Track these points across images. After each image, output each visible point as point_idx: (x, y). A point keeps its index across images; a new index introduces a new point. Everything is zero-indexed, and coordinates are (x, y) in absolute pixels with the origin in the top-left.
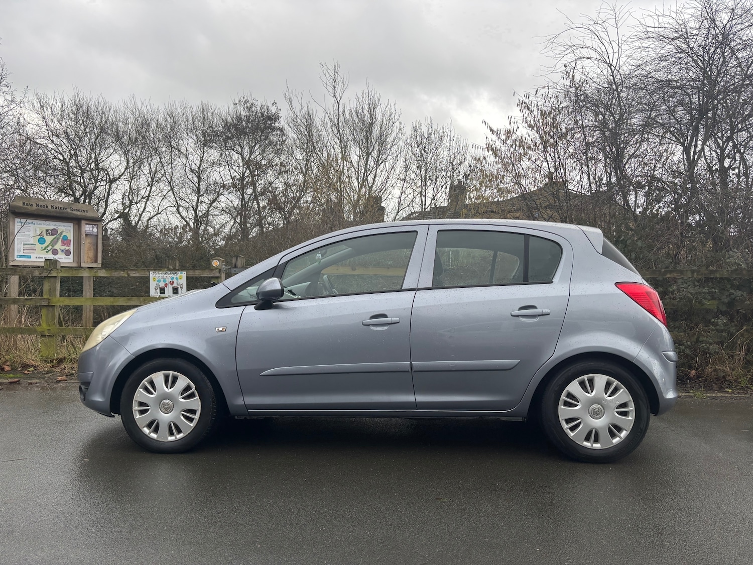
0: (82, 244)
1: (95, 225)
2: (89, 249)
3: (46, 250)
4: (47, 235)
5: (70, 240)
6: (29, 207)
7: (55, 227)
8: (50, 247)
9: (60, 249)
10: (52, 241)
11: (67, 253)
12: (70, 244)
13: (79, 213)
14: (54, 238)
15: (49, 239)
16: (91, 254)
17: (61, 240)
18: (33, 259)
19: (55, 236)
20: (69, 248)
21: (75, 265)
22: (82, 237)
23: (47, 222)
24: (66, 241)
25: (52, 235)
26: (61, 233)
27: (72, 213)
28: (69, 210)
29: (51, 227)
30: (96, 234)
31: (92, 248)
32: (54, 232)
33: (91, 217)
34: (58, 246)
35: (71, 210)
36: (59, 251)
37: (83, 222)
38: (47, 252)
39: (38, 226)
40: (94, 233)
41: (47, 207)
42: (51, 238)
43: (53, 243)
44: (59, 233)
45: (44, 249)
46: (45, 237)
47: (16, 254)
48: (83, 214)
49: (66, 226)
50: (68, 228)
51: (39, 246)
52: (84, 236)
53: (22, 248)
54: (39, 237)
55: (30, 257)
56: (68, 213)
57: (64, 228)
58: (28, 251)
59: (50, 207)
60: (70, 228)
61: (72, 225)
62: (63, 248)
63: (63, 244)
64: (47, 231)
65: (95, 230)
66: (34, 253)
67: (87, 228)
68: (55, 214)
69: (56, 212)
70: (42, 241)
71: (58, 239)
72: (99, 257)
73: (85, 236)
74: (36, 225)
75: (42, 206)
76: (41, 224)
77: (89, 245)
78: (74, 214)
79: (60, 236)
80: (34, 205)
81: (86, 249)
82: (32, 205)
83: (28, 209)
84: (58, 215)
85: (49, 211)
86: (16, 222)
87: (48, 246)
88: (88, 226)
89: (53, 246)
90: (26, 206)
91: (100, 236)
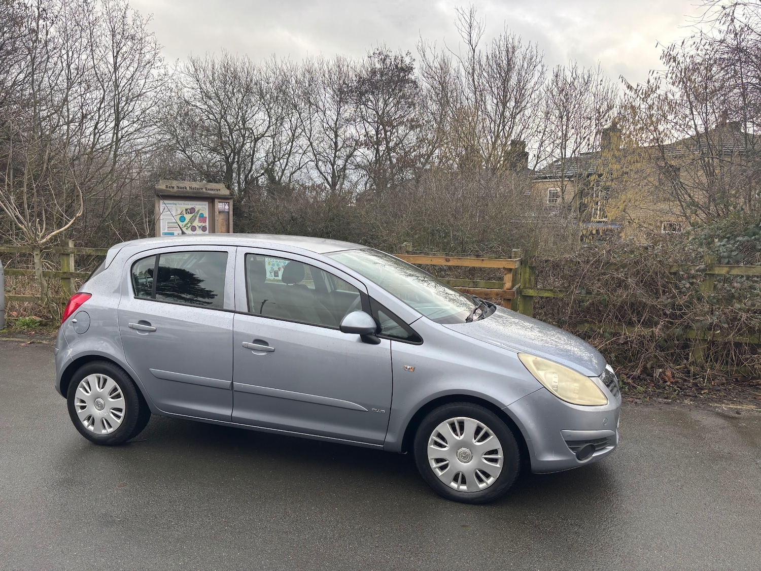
0: (216, 221)
1: (227, 202)
2: (222, 225)
4: (186, 214)
5: (206, 217)
6: (171, 189)
7: (193, 206)
8: (190, 224)
10: (190, 219)
11: (204, 228)
12: (206, 221)
13: (212, 192)
14: (193, 216)
15: (188, 217)
16: (224, 228)
17: (198, 217)
19: (193, 214)
22: (216, 214)
23: (186, 202)
24: (203, 220)
25: (191, 213)
26: (198, 211)
27: (206, 193)
28: (204, 190)
29: (190, 207)
30: (228, 211)
31: (225, 224)
32: (192, 211)
33: (223, 195)
34: (196, 223)
35: (206, 189)
36: (197, 227)
37: (216, 201)
38: (187, 229)
39: (179, 206)
40: (226, 210)
41: (186, 188)
42: (191, 216)
43: (192, 220)
44: (196, 211)
46: (185, 216)
47: (162, 232)
48: (217, 193)
49: (202, 205)
50: (204, 206)
51: (180, 224)
53: (167, 226)
54: (180, 216)
55: (174, 233)
56: (203, 193)
57: (200, 206)
58: (171, 229)
59: (188, 188)
60: (205, 206)
61: (207, 203)
62: (200, 224)
63: (200, 221)
64: (186, 210)
65: (227, 207)
66: (176, 230)
67: (220, 206)
68: (192, 195)
69: (194, 193)
70: (182, 219)
71: (196, 217)
73: (218, 213)
74: (177, 205)
75: (181, 188)
76: (182, 204)
77: (222, 221)
78: (209, 194)
79: (198, 214)
80: (176, 188)
81: (220, 225)
82: (173, 188)
83: (170, 191)
84: (195, 195)
85: (188, 192)
86: (161, 203)
87: (187, 224)
88: (221, 204)
89: (191, 223)
90: (169, 189)
91: (231, 213)
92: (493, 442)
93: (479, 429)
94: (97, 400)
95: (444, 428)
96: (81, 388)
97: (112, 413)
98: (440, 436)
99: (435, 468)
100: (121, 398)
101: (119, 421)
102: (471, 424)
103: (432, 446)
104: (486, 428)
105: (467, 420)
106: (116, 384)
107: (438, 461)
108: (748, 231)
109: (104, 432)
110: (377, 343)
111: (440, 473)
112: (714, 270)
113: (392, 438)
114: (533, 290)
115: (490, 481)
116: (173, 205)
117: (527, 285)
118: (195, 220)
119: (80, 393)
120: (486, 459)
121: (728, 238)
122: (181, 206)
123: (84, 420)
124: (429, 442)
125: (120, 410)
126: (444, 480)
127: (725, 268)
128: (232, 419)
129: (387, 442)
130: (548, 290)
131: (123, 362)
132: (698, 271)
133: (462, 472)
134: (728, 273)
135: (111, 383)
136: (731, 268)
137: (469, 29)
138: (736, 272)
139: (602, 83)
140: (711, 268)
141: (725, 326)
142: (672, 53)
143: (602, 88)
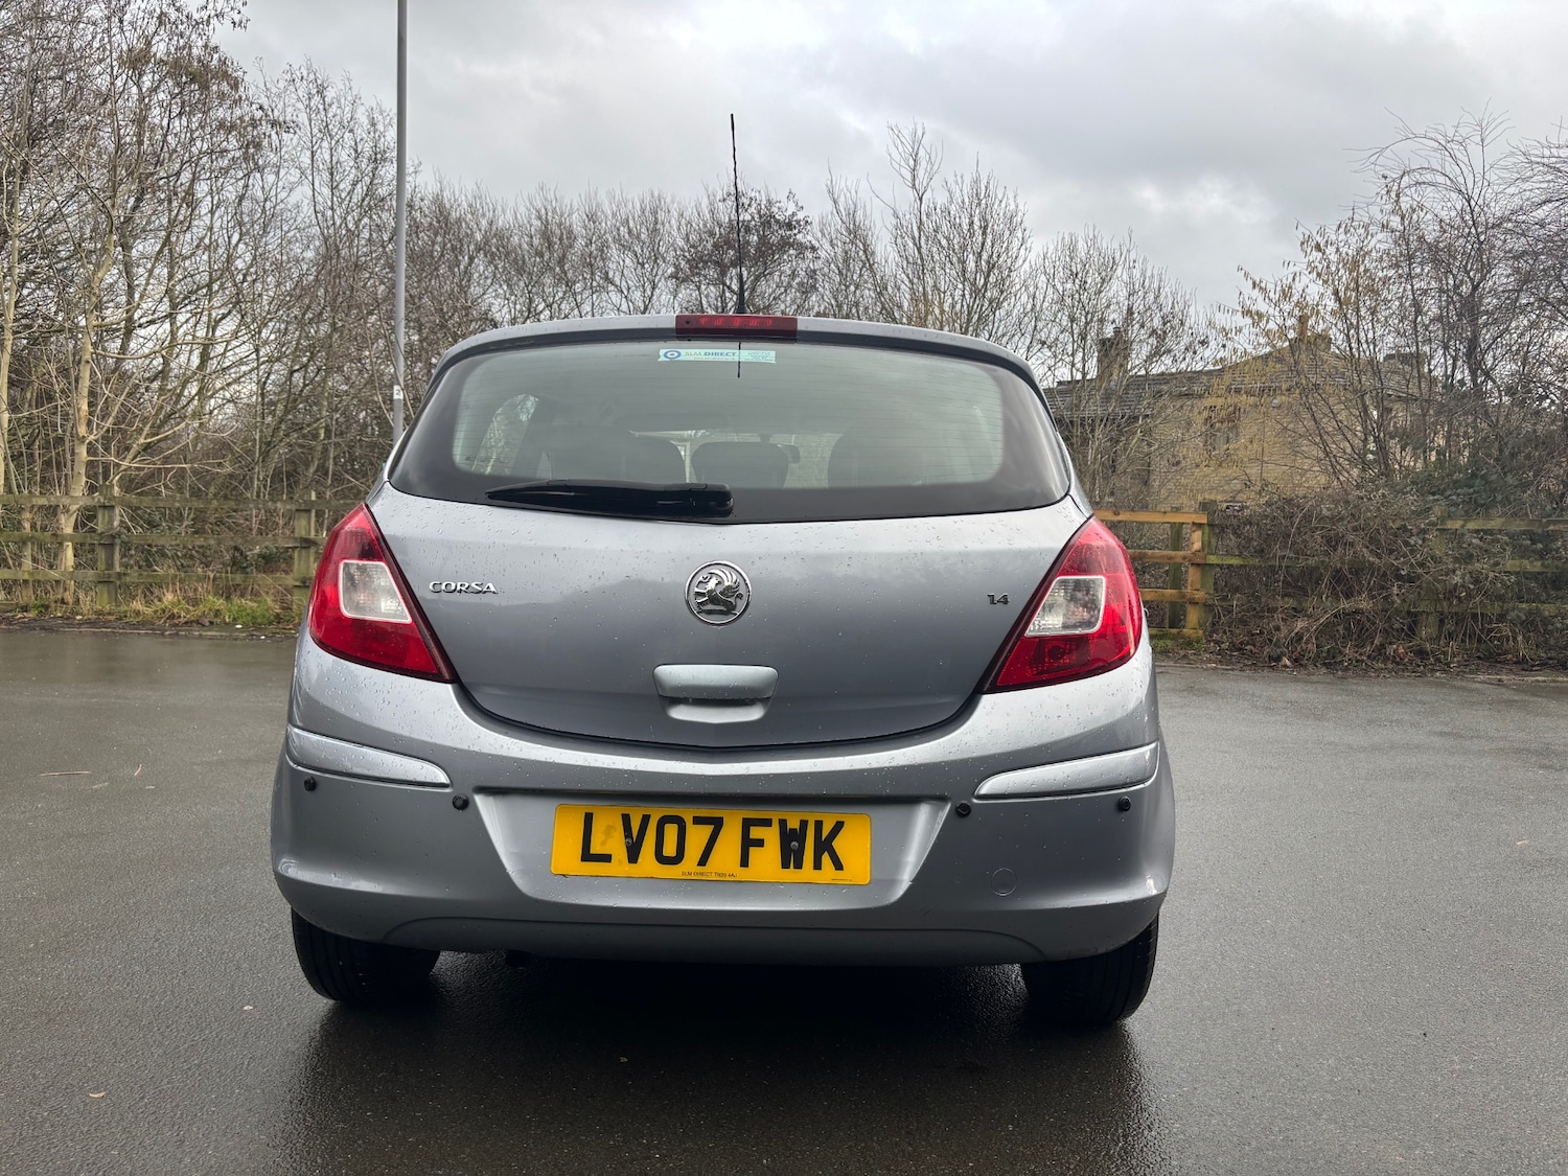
112: (1446, 524)
114: (1215, 556)
127: (1459, 521)
132: (1428, 525)
134: (1463, 526)
136: (1466, 521)
137: (912, 162)
138: (1471, 525)
139: (1137, 265)
140: (1443, 522)
141: (1472, 587)
142: (1319, 239)
143: (1137, 273)
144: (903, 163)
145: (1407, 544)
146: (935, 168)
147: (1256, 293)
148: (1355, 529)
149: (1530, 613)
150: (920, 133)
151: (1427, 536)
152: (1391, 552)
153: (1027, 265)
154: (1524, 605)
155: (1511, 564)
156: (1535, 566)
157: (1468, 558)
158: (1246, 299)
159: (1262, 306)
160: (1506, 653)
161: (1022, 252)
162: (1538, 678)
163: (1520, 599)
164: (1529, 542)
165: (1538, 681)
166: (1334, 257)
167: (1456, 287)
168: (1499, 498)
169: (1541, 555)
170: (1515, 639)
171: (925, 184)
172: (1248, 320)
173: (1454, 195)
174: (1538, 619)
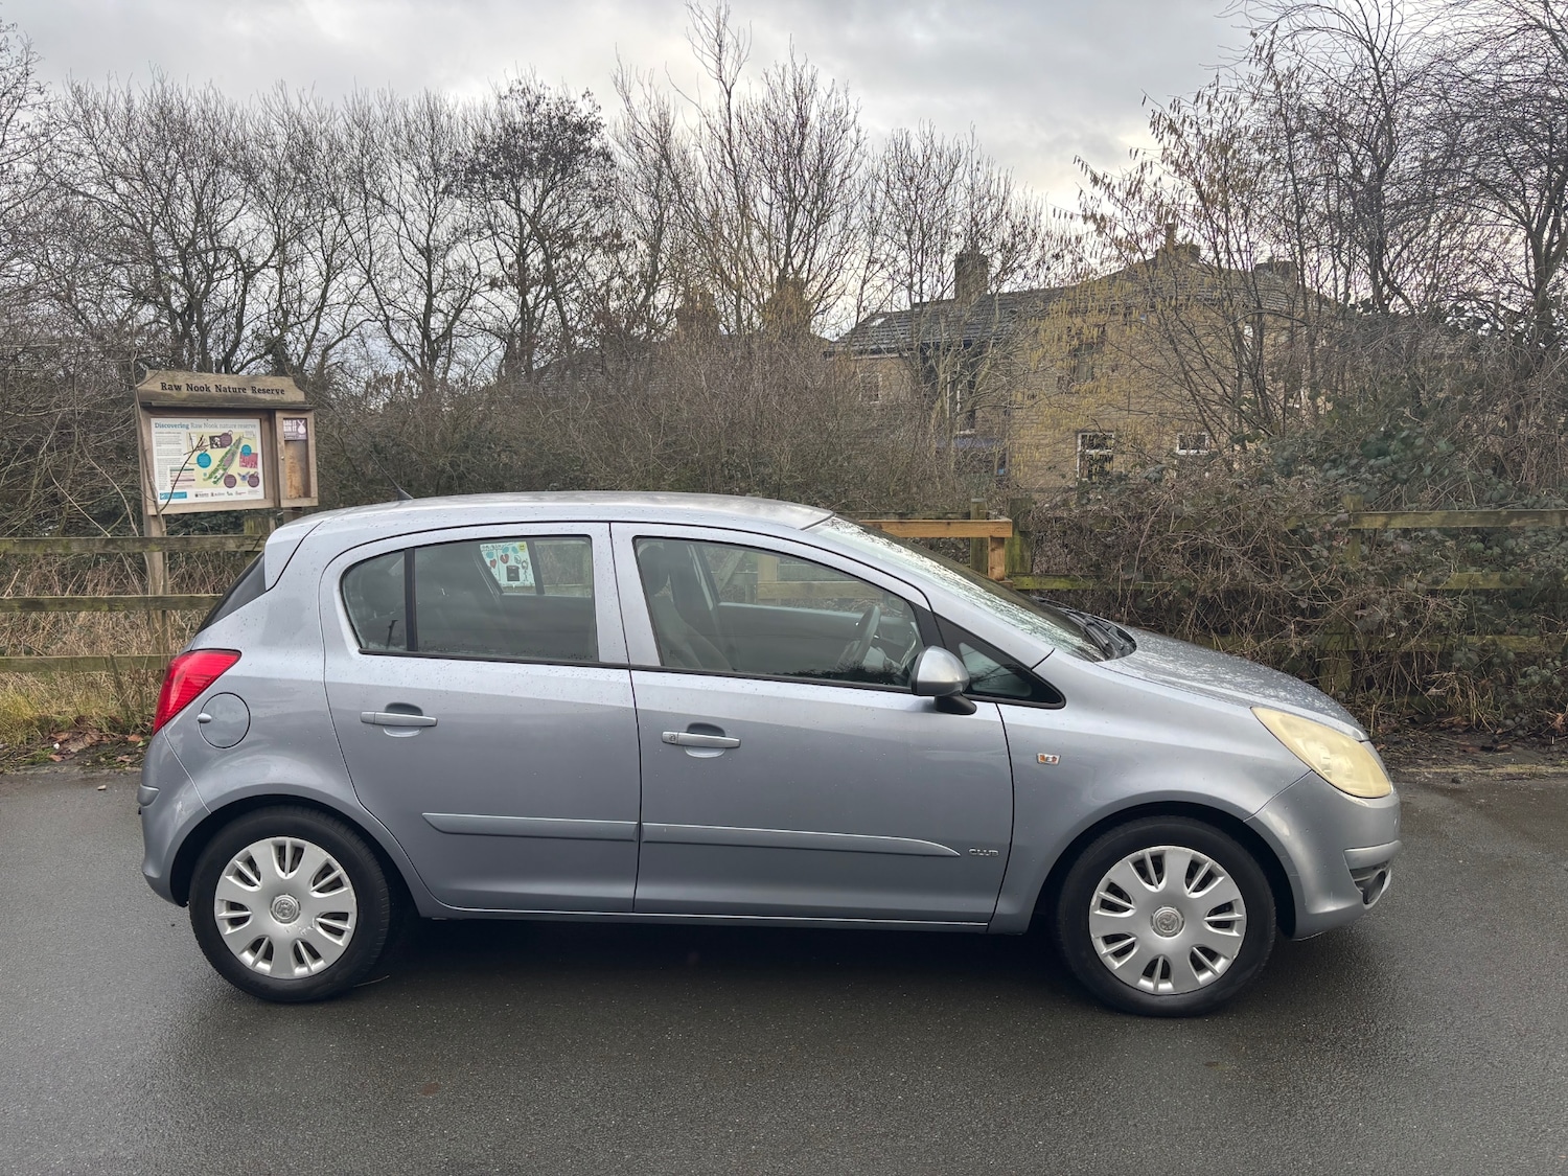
0: (280, 462)
1: (301, 419)
2: (292, 471)
3: (213, 480)
4: (212, 448)
5: (257, 455)
6: (174, 392)
7: (226, 431)
8: (221, 472)
9: (239, 474)
10: (221, 461)
11: (253, 481)
12: (256, 463)
13: (267, 397)
14: (227, 453)
15: (216, 455)
16: (297, 479)
17: (238, 455)
18: (191, 499)
19: (228, 448)
20: (255, 470)
21: (268, 504)
22: (279, 446)
23: (212, 421)
24: (248, 458)
25: (223, 446)
26: (239, 440)
27: (255, 398)
28: (249, 392)
29: (219, 431)
30: (304, 437)
31: (298, 468)
32: (224, 440)
33: (290, 403)
34: (236, 469)
35: (253, 389)
36: (238, 478)
37: (279, 415)
38: (215, 482)
39: (193, 431)
40: (301, 437)
41: (208, 389)
42: (222, 452)
43: (226, 462)
44: (234, 441)
45: (210, 477)
46: (210, 452)
47: (157, 492)
48: (277, 398)
49: (246, 426)
50: (250, 429)
51: (199, 472)
52: (281, 444)
53: (169, 479)
54: (198, 453)
55: (184, 495)
56: (247, 398)
57: (242, 430)
58: (180, 484)
59: (213, 390)
60: (253, 429)
61: (256, 422)
62: (244, 471)
63: (244, 463)
64: (212, 438)
65: (302, 430)
66: (191, 486)
67: (288, 427)
68: (226, 405)
69: (226, 399)
70: (204, 461)
71: (233, 454)
72: (312, 485)
73: (283, 443)
74: (191, 430)
75: (197, 389)
76: (200, 426)
77: (292, 461)
78: (259, 400)
79: (237, 448)
80: (184, 388)
81: (287, 470)
82: (178, 388)
83: (173, 397)
84: (232, 405)
85: (213, 399)
86: (153, 426)
87: (216, 470)
88: (288, 423)
89: (225, 470)
90: (168, 392)
91: (312, 442)
92: (1224, 887)
93: (1194, 867)
94: (277, 899)
95: (1122, 872)
96: (229, 875)
97: (321, 924)
98: (1113, 889)
99: (1106, 955)
100: (345, 889)
101: (342, 942)
102: (1177, 858)
103: (1098, 912)
104: (1209, 863)
105: (1171, 852)
106: (329, 857)
107: (1109, 940)
108: (1368, 447)
109: (300, 971)
110: (970, 711)
111: (1116, 965)
112: (1361, 522)
113: (1012, 907)
114: (1030, 578)
115: (1221, 965)
116: (179, 430)
117: (1017, 570)
118: (232, 460)
119: (228, 886)
120: (1210, 923)
121: (1334, 461)
122: (198, 430)
123: (243, 952)
124: (1093, 904)
125: (343, 917)
126: (1124, 977)
127: (1380, 518)
128: (634, 905)
129: (1000, 915)
130: (1060, 577)
131: (350, 803)
132: (1336, 524)
133: (1164, 955)
134: (1386, 524)
135: (316, 856)
136: (1390, 516)
137: (717, 48)
138: (1398, 523)
139: (980, 167)
140: (1357, 518)
141: (1404, 623)
142: (1174, 115)
143: (981, 177)
144: (706, 50)
145: (1307, 556)
146: (743, 56)
147: (1099, 192)
148: (1233, 536)
149: (1483, 650)
150: (722, 13)
151: (1335, 543)
152: (1284, 568)
153: (861, 170)
154: (1474, 639)
155: (1455, 579)
156: (1493, 581)
157: (1394, 574)
158: (1089, 199)
159: (1107, 208)
160: (1450, 712)
161: (856, 156)
162: (1511, 769)
163: (1470, 630)
164: (1481, 545)
165: (1510, 777)
166: (1192, 141)
167: (1357, 170)
168: (1428, 470)
169: (1501, 564)
170: (1464, 694)
171: (733, 75)
172: (1091, 226)
173: (1354, 44)
174: (1496, 660)
